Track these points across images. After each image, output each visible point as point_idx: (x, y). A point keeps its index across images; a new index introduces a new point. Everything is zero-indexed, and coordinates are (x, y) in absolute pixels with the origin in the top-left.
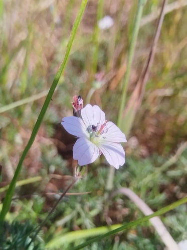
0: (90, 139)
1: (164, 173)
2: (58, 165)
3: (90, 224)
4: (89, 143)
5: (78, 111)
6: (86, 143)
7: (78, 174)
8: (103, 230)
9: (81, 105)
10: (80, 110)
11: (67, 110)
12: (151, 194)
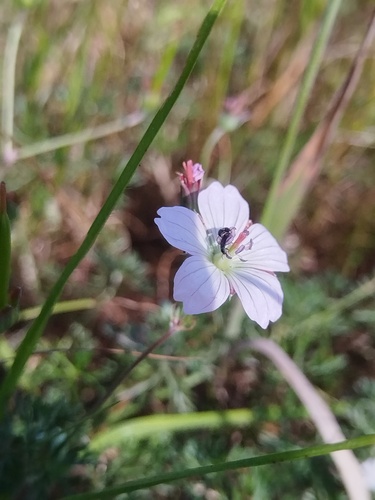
0: (213, 258)
1: (347, 313)
2: (129, 273)
3: (186, 403)
4: (211, 268)
5: (191, 194)
6: (204, 267)
7: (176, 321)
8: (209, 420)
9: (199, 181)
10: (197, 193)
11: (157, 158)
12: (316, 354)
